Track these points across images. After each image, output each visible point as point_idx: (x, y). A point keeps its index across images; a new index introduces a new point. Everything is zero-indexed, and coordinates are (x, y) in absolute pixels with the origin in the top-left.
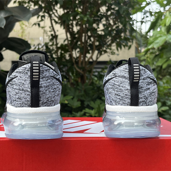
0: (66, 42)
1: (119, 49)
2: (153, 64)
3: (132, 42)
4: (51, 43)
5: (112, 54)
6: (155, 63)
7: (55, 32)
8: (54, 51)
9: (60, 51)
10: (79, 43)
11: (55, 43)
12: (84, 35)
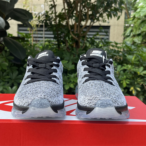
0: (63, 11)
1: (110, 18)
2: (140, 29)
3: (121, 12)
4: (50, 12)
5: (104, 22)
6: (141, 29)
7: (54, 2)
8: (53, 19)
9: (58, 19)
10: (75, 12)
11: (54, 12)
12: (79, 4)
